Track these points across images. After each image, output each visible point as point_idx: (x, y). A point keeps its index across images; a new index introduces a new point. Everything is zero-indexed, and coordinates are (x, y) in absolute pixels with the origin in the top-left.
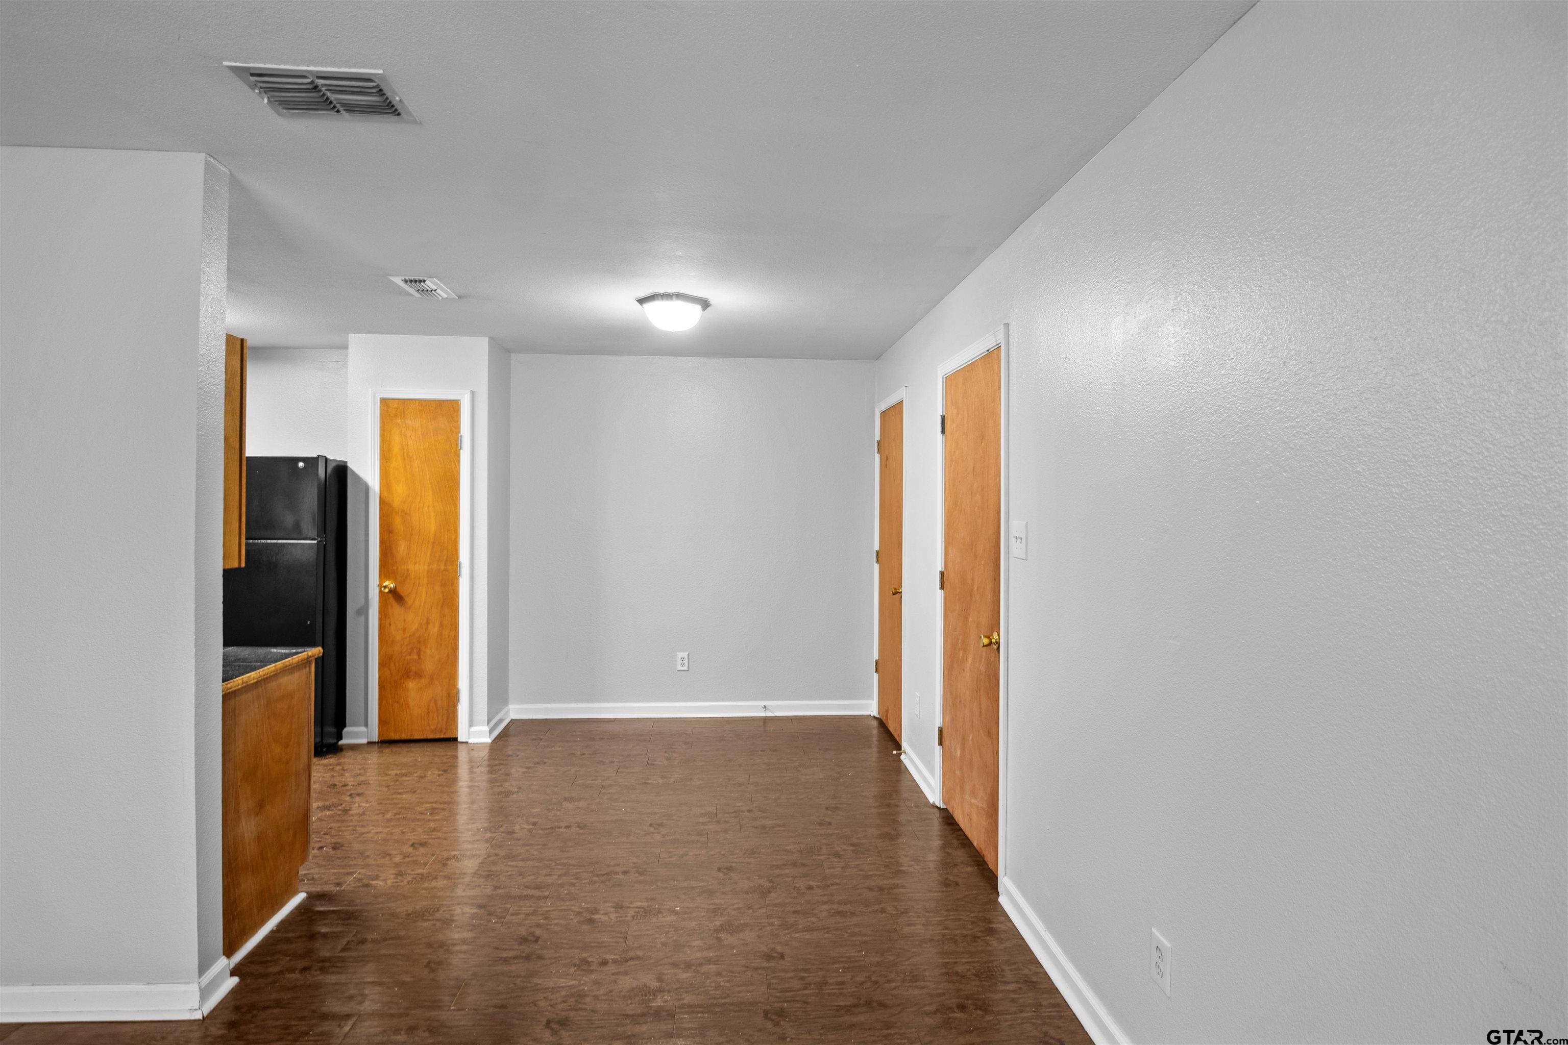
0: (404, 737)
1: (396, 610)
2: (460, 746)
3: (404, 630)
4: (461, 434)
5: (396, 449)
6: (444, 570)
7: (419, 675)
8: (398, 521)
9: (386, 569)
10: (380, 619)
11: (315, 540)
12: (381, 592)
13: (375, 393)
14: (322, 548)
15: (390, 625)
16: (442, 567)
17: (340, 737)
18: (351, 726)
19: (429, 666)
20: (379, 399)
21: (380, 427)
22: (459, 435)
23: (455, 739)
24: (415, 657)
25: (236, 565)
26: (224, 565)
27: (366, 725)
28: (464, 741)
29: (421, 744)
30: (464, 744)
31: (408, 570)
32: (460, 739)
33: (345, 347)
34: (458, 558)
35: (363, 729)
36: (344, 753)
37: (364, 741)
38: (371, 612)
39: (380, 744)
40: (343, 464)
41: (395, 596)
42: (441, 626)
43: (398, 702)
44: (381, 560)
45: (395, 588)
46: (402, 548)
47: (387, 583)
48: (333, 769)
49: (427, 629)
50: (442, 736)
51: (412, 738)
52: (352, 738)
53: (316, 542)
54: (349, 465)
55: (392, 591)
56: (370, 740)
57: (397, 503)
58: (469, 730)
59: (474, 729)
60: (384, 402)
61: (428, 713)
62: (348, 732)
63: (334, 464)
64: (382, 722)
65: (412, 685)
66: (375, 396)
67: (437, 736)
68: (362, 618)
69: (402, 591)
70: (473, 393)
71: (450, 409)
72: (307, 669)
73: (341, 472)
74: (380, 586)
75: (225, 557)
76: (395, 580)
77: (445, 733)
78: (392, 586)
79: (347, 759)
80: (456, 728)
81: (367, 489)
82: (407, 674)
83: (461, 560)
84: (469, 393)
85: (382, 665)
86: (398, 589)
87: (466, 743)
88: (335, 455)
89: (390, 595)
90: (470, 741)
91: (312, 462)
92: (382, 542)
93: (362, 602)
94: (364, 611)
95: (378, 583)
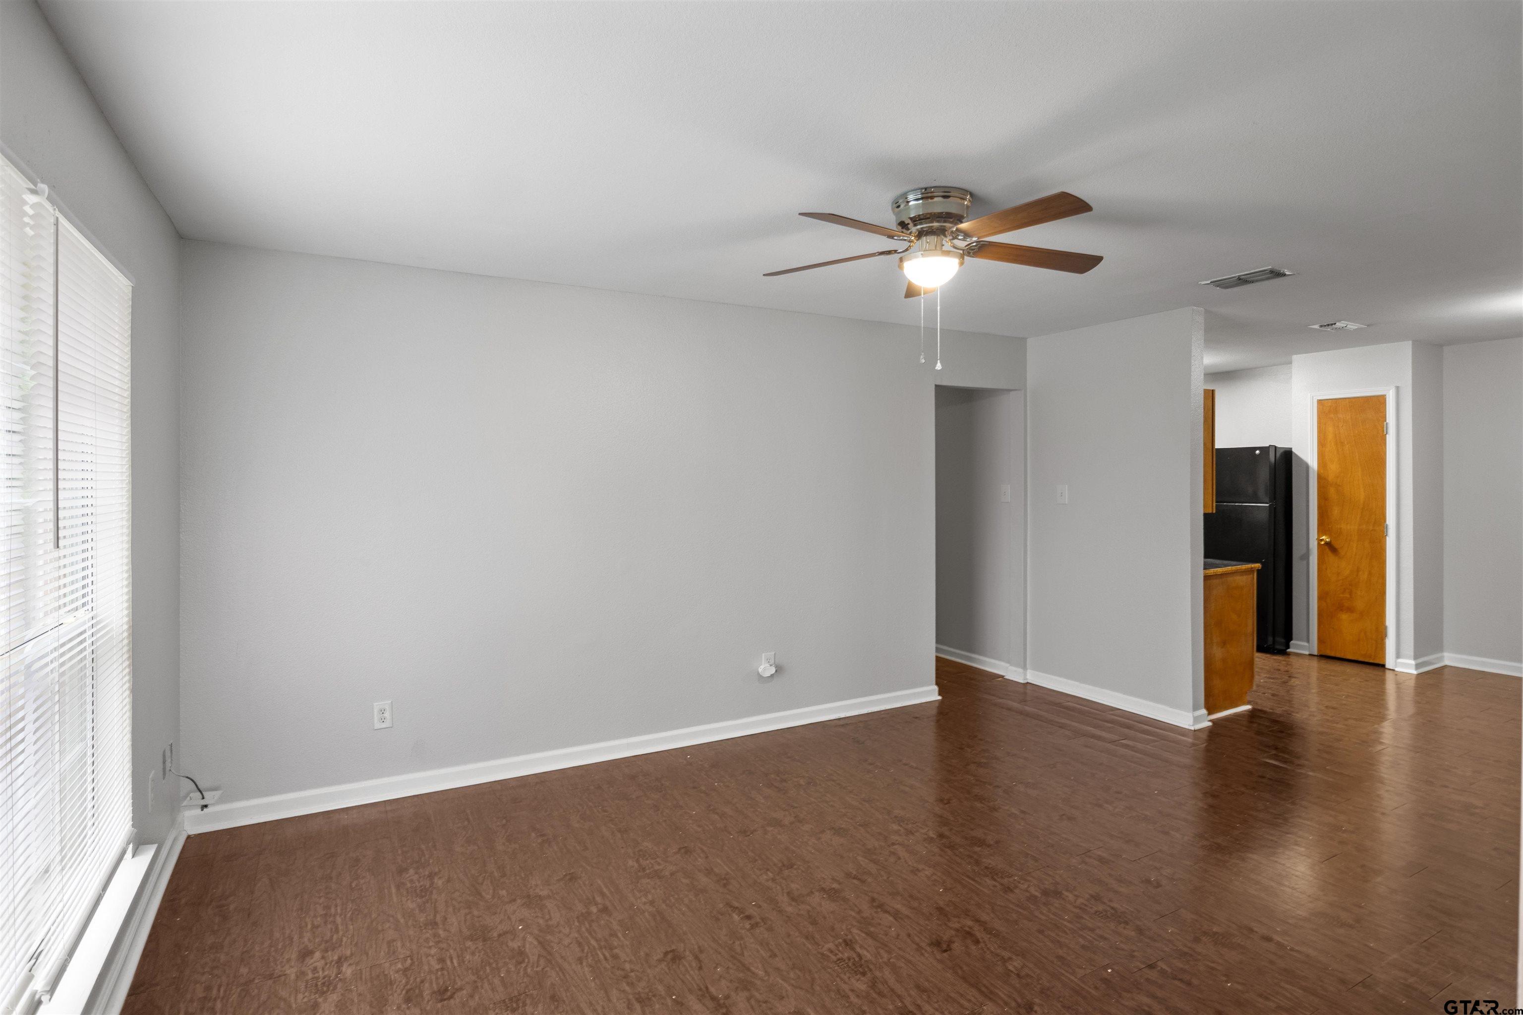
0: (1338, 655)
1: (1331, 558)
2: (1387, 672)
3: (1338, 574)
4: (1387, 421)
5: (1330, 436)
6: (1372, 530)
7: (1350, 610)
8: (1332, 491)
9: (1323, 527)
10: (1319, 564)
11: (1267, 503)
12: (1319, 544)
13: (1313, 397)
14: (1273, 510)
15: (1326, 569)
16: (1371, 528)
17: (1288, 647)
18: (1296, 640)
19: (1360, 604)
20: (1316, 401)
21: (1317, 422)
22: (1385, 423)
23: (1383, 666)
24: (1348, 596)
25: (1210, 512)
26: (1204, 511)
27: (1308, 641)
28: (1392, 668)
29: (1352, 664)
30: (1391, 672)
31: (1341, 529)
32: (1387, 666)
33: (1291, 363)
34: (1385, 521)
35: (1306, 644)
36: (1290, 656)
37: (1307, 653)
38: (1311, 558)
39: (1318, 657)
40: (1289, 450)
41: (1329, 548)
42: (1370, 574)
43: (1333, 628)
44: (1319, 520)
45: (1331, 541)
46: (1336, 511)
47: (1324, 537)
48: (1279, 662)
49: (1357, 575)
50: (1371, 661)
51: (1344, 657)
52: (1297, 649)
53: (1268, 505)
54: (1293, 450)
55: (1327, 544)
56: (1311, 653)
57: (1331, 477)
58: (1396, 661)
59: (1400, 660)
60: (1320, 402)
61: (1359, 640)
62: (1293, 644)
63: (1282, 451)
64: (1321, 641)
65: (1344, 616)
66: (1313, 399)
67: (1367, 660)
68: (1305, 562)
69: (1336, 544)
70: (1398, 388)
71: (1377, 404)
72: (1252, 576)
73: (1287, 456)
74: (1320, 540)
75: (1205, 507)
76: (1330, 536)
77: (1374, 659)
78: (1327, 540)
79: (1293, 659)
80: (1383, 656)
81: (1307, 467)
82: (1341, 607)
83: (1387, 522)
84: (1394, 389)
85: (1320, 598)
86: (1333, 543)
87: (1393, 670)
88: (1282, 444)
89: (1326, 547)
90: (1396, 669)
91: (1265, 450)
92: (1320, 507)
93: (1304, 551)
94: (1306, 557)
95: (1316, 537)
